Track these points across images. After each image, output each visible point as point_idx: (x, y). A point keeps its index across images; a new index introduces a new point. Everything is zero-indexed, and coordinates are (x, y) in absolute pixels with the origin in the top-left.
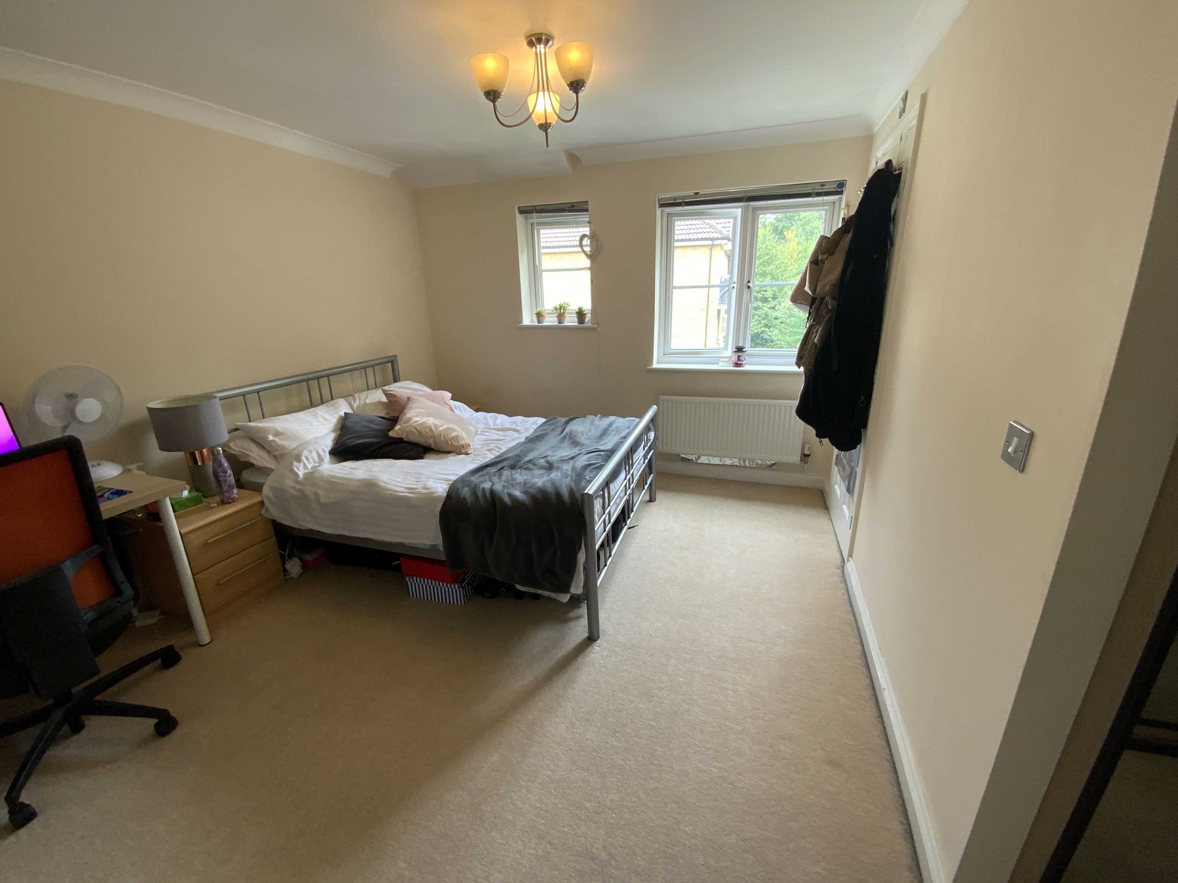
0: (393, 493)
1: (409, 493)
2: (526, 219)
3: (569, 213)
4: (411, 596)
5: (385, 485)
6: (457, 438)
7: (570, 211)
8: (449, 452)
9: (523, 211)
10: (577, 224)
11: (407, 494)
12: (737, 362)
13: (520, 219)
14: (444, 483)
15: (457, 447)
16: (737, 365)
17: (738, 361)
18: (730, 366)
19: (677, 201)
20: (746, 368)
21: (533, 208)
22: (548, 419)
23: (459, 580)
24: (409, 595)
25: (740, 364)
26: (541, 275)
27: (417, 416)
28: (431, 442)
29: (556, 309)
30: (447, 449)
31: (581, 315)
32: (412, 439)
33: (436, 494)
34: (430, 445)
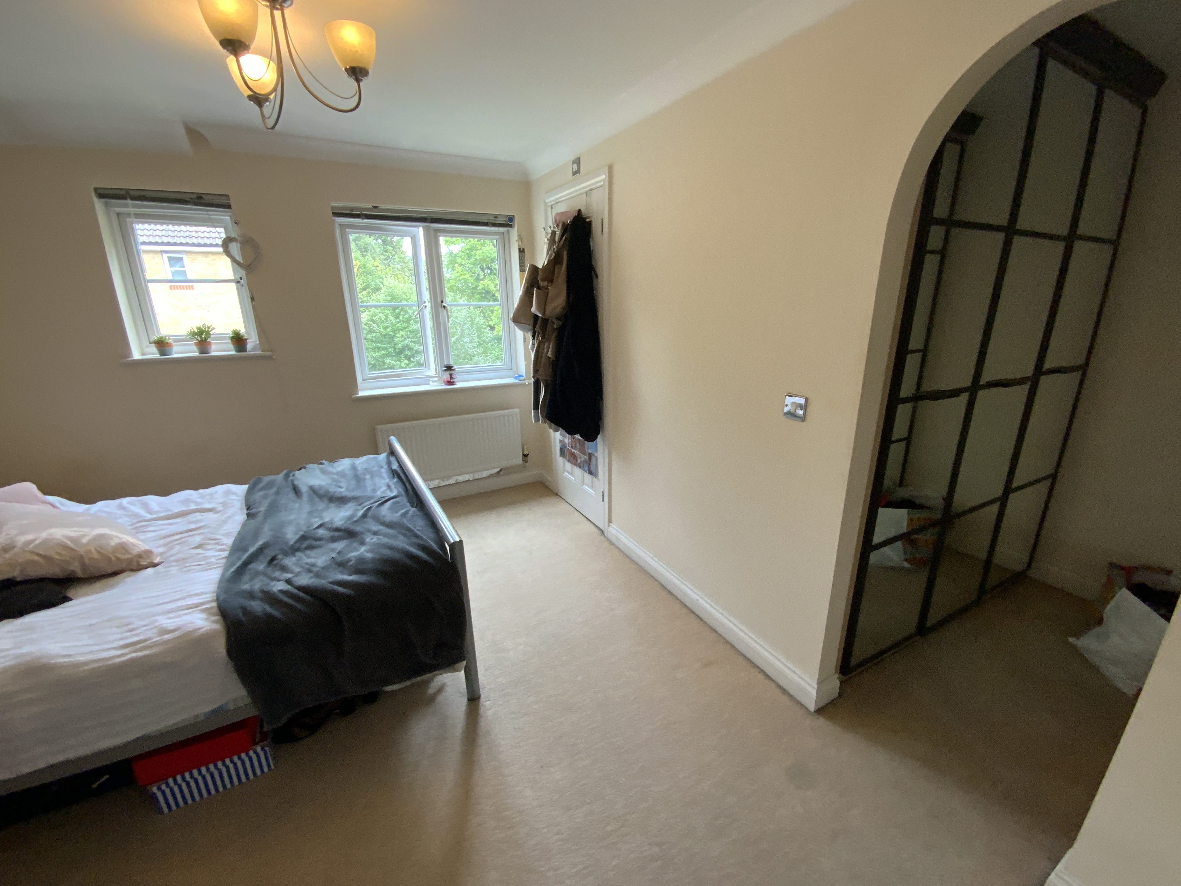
0: (96, 665)
1: (136, 651)
2: (106, 205)
3: (194, 207)
5: (66, 660)
6: (123, 547)
7: (195, 204)
8: (115, 574)
9: (103, 195)
10: (212, 223)
11: (134, 655)
12: (449, 380)
13: (98, 204)
14: (195, 611)
16: (450, 383)
17: (451, 379)
18: (442, 385)
19: (354, 212)
20: (459, 385)
21: (123, 192)
22: (251, 482)
24: (161, 812)
25: (453, 382)
26: (147, 287)
27: (24, 533)
29: (194, 334)
30: (110, 571)
31: (238, 340)
33: (202, 630)
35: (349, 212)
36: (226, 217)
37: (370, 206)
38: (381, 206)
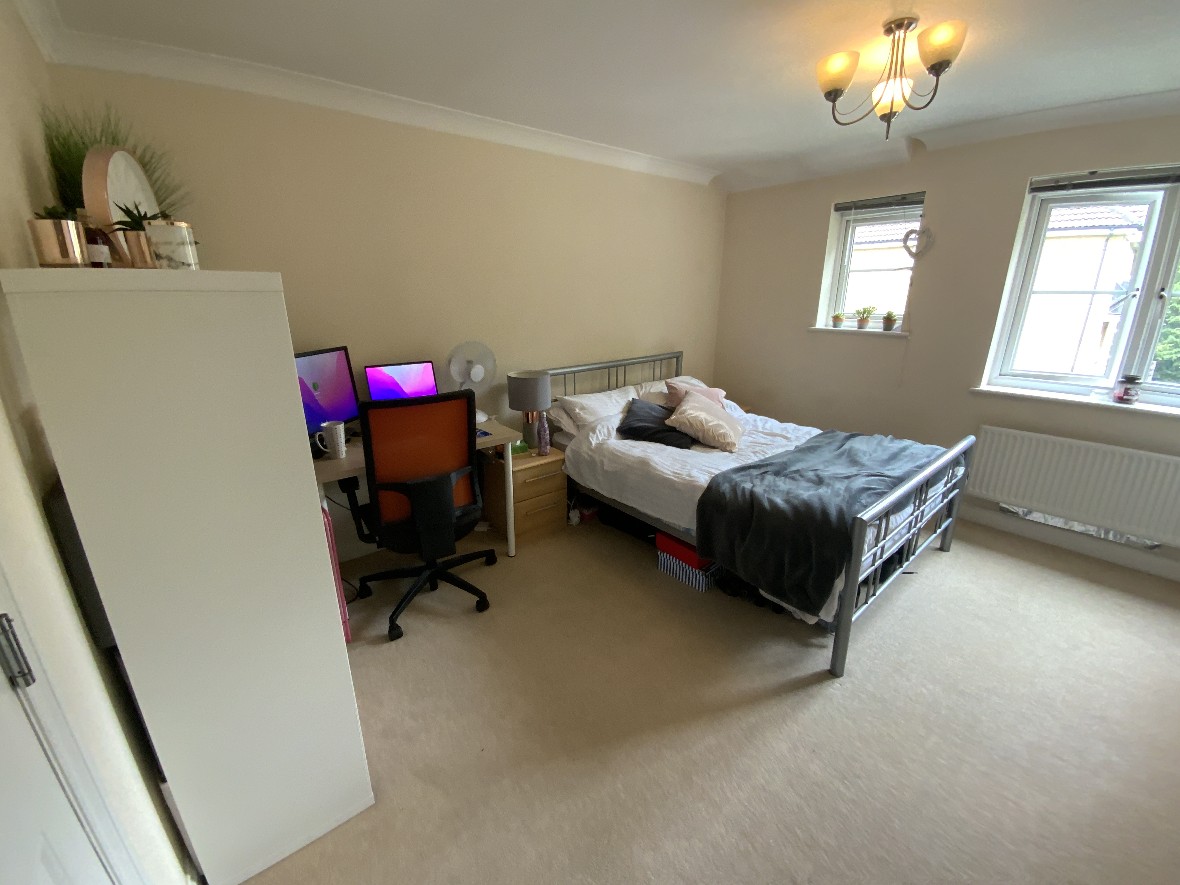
0: (661, 474)
1: (675, 477)
2: (842, 216)
3: (896, 207)
4: (659, 569)
5: (655, 465)
6: (724, 435)
7: (898, 204)
8: (714, 448)
9: (839, 208)
10: (905, 219)
11: (672, 477)
12: (1122, 395)
13: (834, 216)
14: (707, 475)
15: (723, 443)
16: (1121, 400)
17: (1124, 395)
18: (1109, 401)
19: (1060, 184)
20: (1136, 406)
21: (852, 204)
22: (826, 431)
23: (703, 569)
24: (658, 568)
25: (1128, 400)
26: (848, 274)
28: (700, 435)
29: (858, 312)
30: (712, 445)
31: (889, 321)
32: (684, 429)
33: (698, 483)
34: (698, 438)
35: (1054, 184)
36: (918, 210)
37: (1086, 172)
38: (1100, 170)
